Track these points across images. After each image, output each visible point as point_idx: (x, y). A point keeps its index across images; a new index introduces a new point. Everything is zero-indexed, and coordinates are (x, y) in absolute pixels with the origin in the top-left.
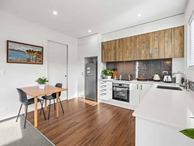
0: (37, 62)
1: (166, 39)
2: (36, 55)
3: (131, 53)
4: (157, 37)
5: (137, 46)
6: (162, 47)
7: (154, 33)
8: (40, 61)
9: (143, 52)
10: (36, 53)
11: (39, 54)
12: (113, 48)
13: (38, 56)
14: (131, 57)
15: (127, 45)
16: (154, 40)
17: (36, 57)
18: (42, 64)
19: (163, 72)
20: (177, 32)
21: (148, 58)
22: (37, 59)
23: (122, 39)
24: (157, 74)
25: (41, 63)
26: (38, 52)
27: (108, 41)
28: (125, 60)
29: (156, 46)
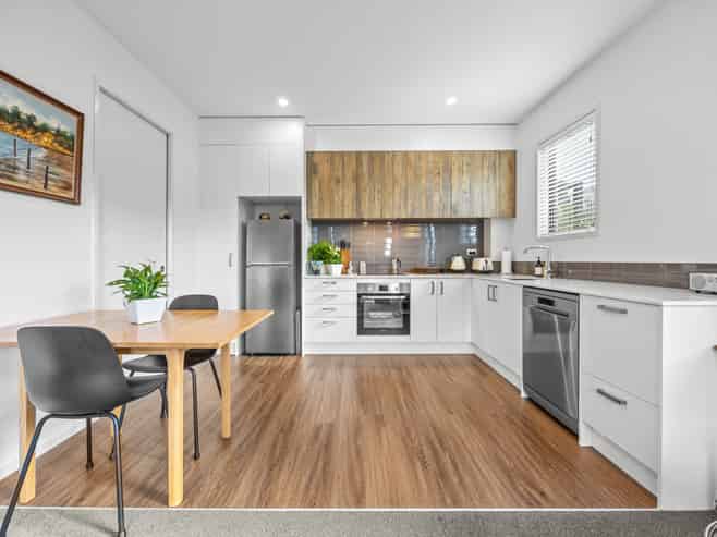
0: (53, 189)
1: (486, 173)
2: (46, 148)
3: (406, 199)
4: (468, 165)
5: (423, 181)
6: (477, 190)
7: (461, 153)
8: (67, 187)
9: (436, 199)
10: (46, 139)
11: (61, 144)
12: (349, 175)
13: (56, 155)
14: (406, 207)
15: (396, 173)
16: (461, 171)
17: (47, 160)
18: (75, 201)
19: (469, 250)
20: (505, 161)
21: (448, 215)
22: (51, 169)
23: (382, 154)
24: (458, 255)
25: (71, 195)
26: (58, 133)
27: (332, 153)
28: (387, 216)
29: (465, 187)
